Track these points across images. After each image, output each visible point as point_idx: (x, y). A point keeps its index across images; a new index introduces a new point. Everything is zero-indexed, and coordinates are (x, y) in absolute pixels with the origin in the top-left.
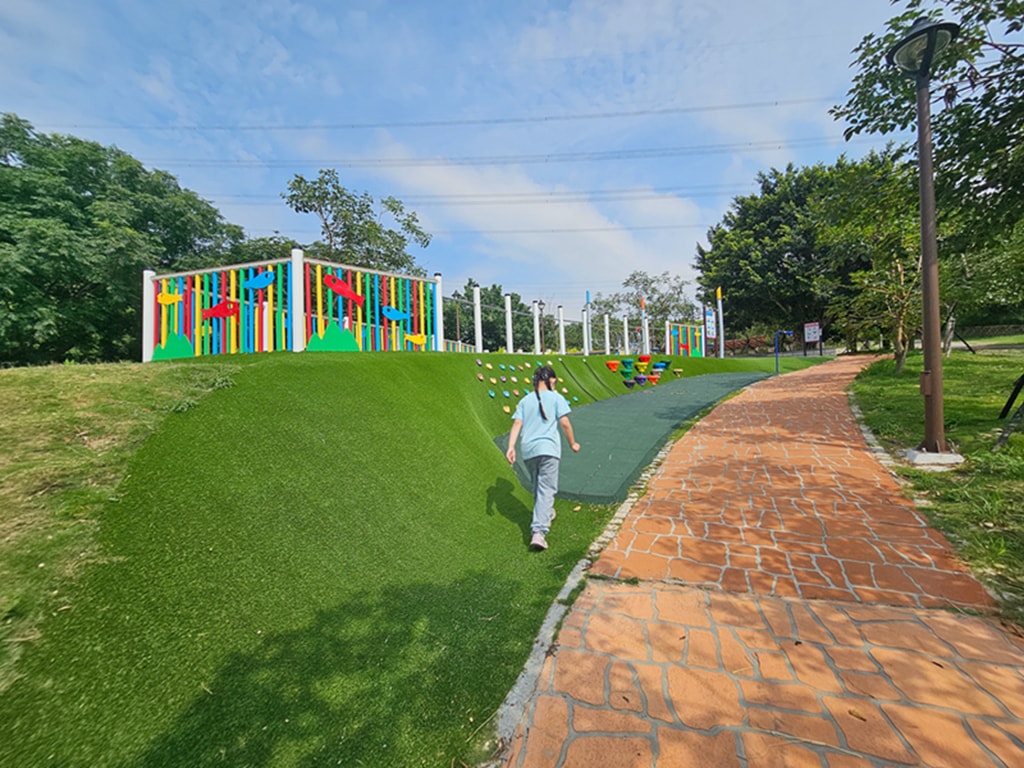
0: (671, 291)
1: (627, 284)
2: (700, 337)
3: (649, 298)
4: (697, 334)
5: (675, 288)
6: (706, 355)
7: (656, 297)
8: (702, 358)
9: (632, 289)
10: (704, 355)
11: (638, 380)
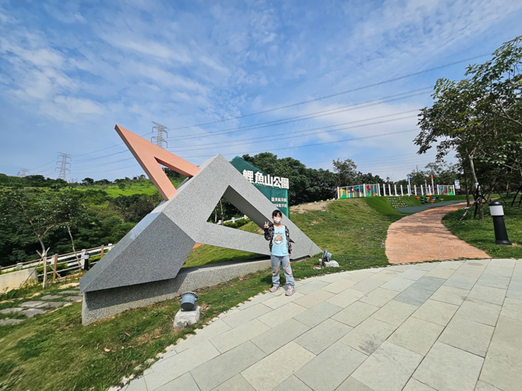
0: (448, 169)
1: (427, 167)
2: (453, 189)
3: (438, 172)
4: (451, 188)
5: (450, 168)
6: (456, 194)
7: (441, 172)
8: (454, 196)
9: (429, 169)
10: (454, 194)
11: (426, 202)
